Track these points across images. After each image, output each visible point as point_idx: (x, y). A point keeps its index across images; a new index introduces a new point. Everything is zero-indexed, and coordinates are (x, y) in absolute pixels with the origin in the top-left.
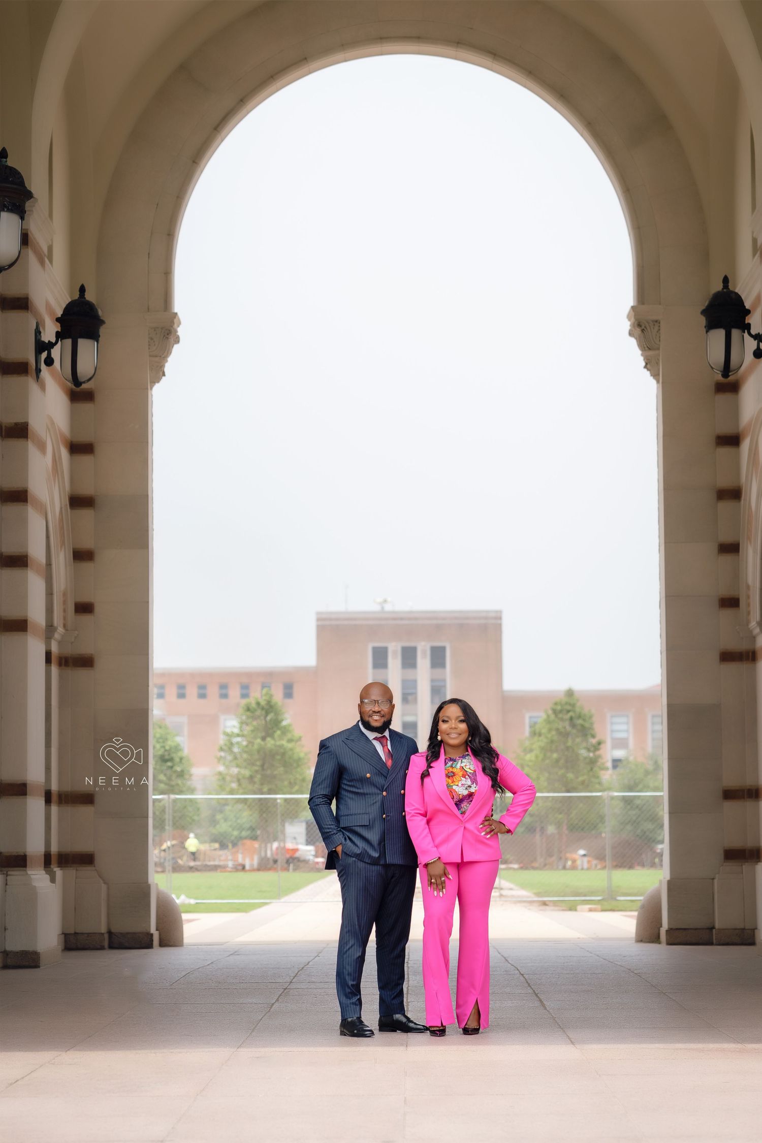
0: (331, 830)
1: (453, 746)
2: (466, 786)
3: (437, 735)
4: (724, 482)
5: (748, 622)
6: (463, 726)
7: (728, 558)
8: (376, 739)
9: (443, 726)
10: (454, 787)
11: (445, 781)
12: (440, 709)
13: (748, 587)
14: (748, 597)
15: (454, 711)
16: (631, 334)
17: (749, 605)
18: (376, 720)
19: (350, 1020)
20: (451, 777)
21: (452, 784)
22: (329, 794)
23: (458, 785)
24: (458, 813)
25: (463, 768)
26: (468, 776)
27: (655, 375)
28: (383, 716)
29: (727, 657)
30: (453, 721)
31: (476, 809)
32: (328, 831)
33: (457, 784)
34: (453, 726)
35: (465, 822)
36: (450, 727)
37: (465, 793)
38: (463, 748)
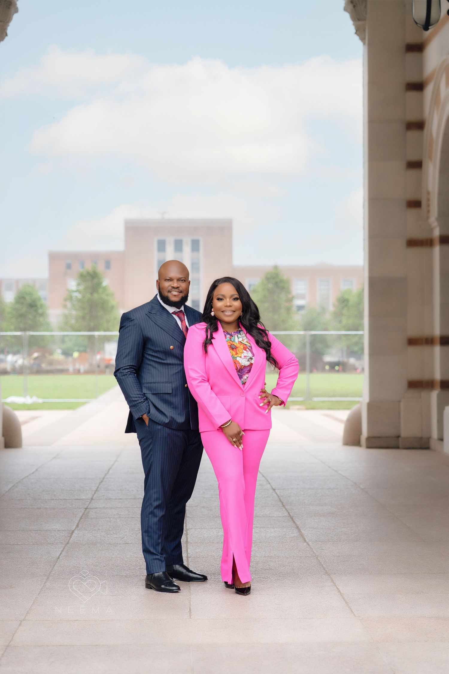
0: (138, 399)
1: (228, 323)
2: (248, 357)
3: (211, 311)
4: (412, 117)
5: (428, 218)
6: (237, 304)
7: (413, 173)
8: (174, 313)
9: (218, 304)
10: (238, 359)
11: (230, 352)
12: (214, 286)
13: (428, 193)
14: (428, 200)
15: (227, 289)
16: (345, 9)
17: (428, 206)
18: (175, 295)
19: (156, 574)
20: (234, 350)
21: (236, 356)
22: (136, 365)
23: (241, 357)
24: (240, 383)
25: (241, 342)
26: (248, 349)
27: (363, 39)
28: (181, 292)
29: (412, 243)
30: (228, 300)
31: (254, 380)
32: (136, 399)
33: (240, 355)
34: (228, 304)
35: (246, 392)
36: (226, 305)
37: (247, 364)
38: (235, 324)
